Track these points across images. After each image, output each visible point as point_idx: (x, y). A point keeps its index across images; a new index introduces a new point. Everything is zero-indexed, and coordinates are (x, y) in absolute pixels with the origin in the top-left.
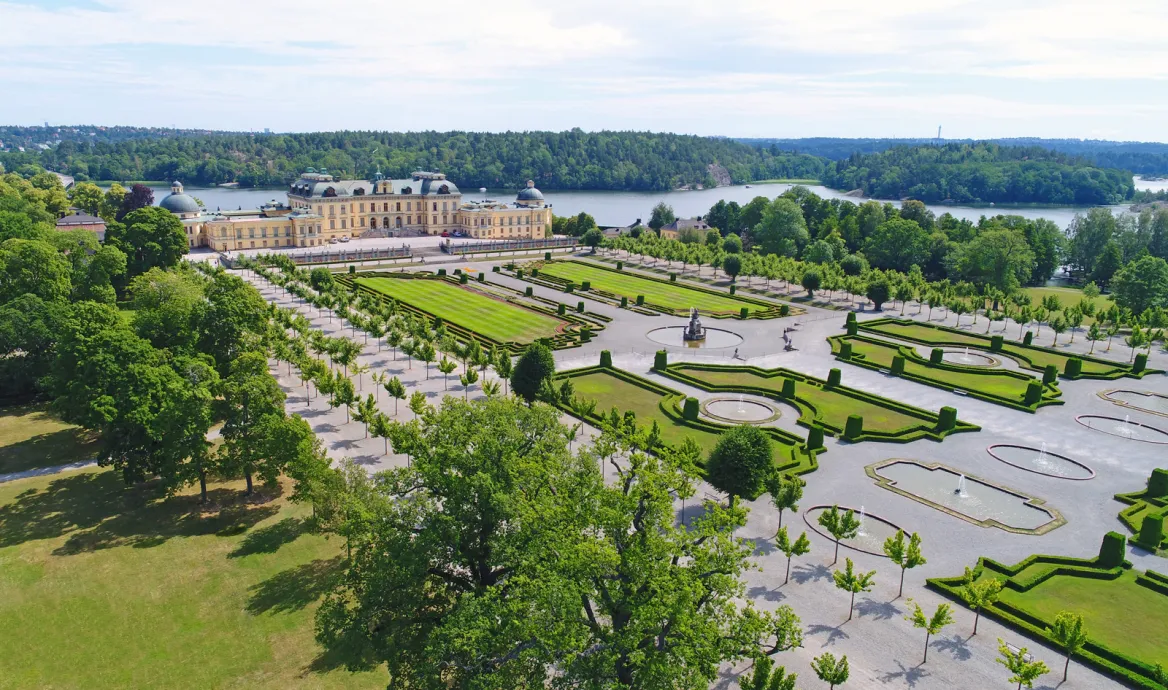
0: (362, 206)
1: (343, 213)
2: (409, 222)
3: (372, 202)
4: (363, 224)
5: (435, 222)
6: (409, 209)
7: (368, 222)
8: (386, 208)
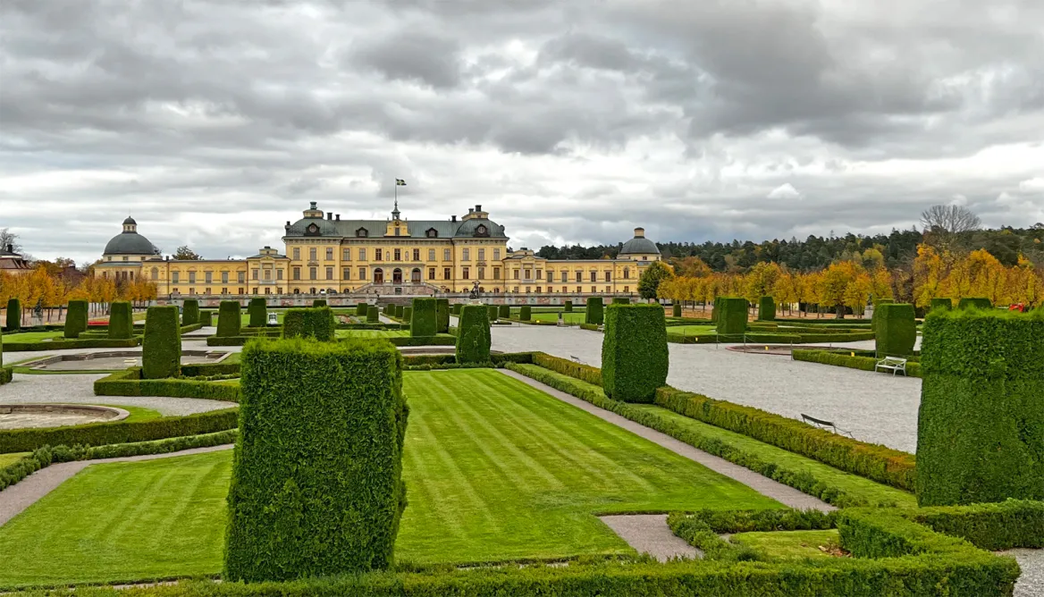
0: (362, 252)
1: (330, 259)
2: (432, 276)
3: (378, 247)
4: (363, 276)
5: (466, 275)
6: (432, 258)
7: (370, 274)
8: (397, 256)
